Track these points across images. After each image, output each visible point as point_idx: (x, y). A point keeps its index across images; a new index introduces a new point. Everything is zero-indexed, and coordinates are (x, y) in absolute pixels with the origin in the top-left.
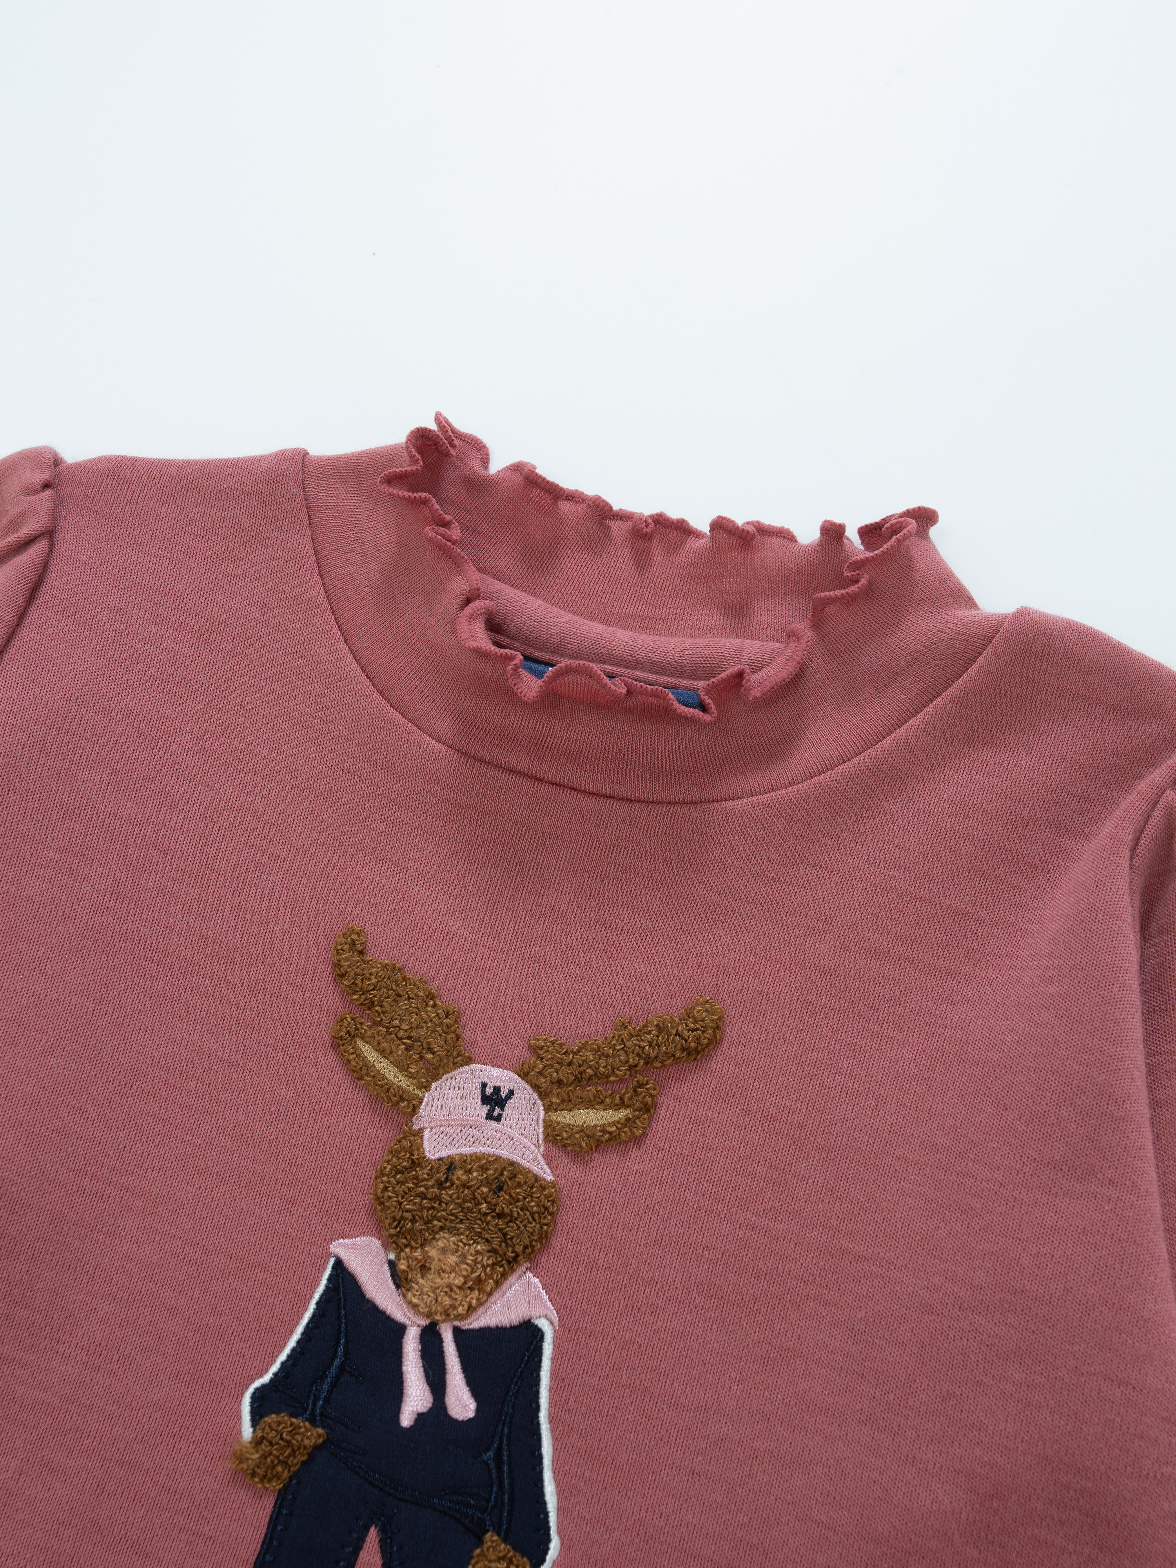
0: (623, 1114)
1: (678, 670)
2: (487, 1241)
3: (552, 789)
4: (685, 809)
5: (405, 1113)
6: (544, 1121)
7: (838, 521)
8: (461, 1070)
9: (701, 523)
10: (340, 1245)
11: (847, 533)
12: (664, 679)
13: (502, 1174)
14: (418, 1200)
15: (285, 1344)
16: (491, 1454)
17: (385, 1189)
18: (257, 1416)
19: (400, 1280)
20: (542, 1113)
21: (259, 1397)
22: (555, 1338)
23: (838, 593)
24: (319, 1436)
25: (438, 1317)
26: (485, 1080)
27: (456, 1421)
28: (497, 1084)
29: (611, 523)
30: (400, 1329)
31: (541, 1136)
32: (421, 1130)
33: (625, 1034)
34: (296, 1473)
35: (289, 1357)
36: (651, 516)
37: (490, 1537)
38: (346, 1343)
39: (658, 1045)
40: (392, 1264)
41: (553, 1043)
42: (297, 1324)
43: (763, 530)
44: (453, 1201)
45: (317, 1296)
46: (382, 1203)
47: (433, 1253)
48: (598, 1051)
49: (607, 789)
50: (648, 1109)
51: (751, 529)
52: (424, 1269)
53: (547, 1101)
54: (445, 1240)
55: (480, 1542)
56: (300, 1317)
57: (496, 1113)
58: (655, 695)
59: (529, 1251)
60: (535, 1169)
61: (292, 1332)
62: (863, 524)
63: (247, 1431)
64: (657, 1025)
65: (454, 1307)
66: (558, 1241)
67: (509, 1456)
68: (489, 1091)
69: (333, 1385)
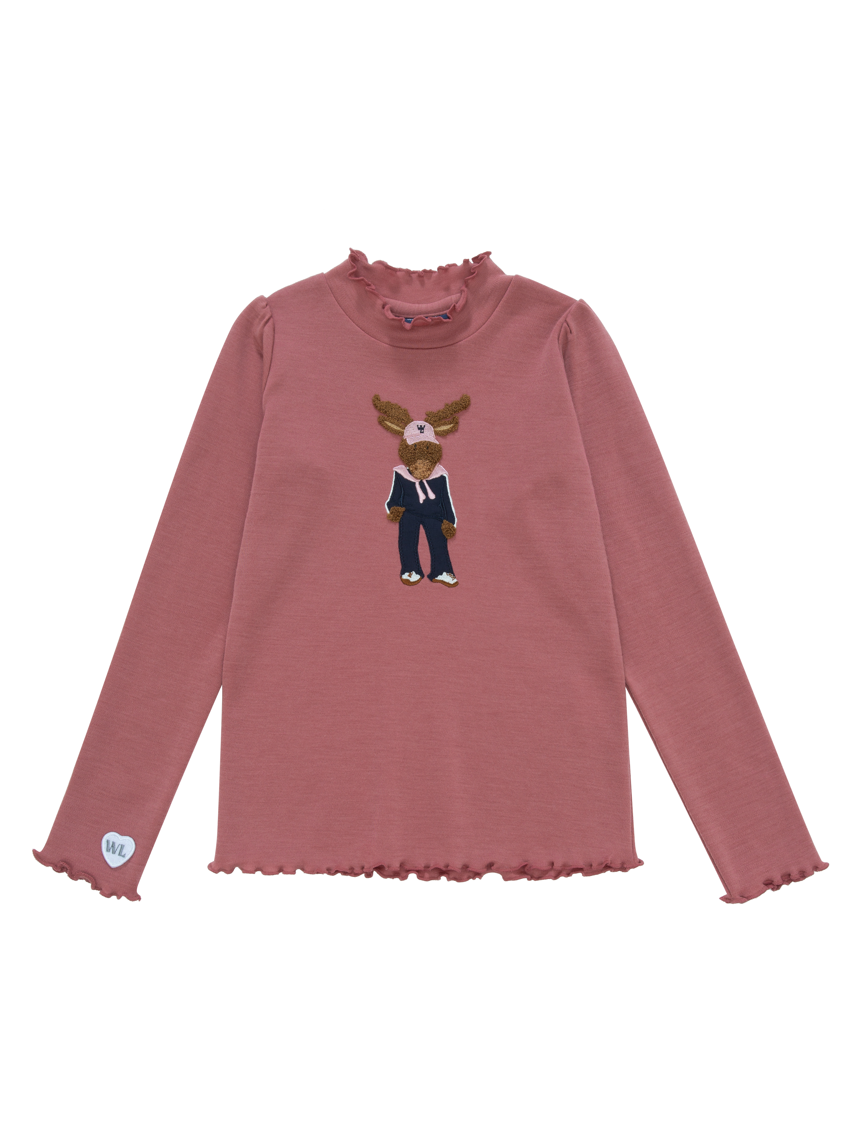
0: (452, 425)
1: (439, 310)
2: (429, 459)
3: (416, 350)
4: (450, 347)
5: (401, 436)
6: (434, 431)
7: (467, 258)
8: (411, 423)
9: (435, 269)
10: (395, 468)
11: (470, 261)
12: (436, 314)
13: (427, 444)
14: (410, 454)
15: (390, 492)
16: (440, 505)
17: (402, 453)
18: (389, 508)
19: (411, 472)
20: (433, 429)
21: (388, 504)
22: (448, 478)
23: (471, 277)
24: (404, 509)
25: (422, 479)
26: (418, 424)
27: (432, 500)
28: (421, 425)
29: (412, 275)
30: (414, 483)
31: (434, 434)
32: (406, 439)
33: (448, 407)
34: (401, 518)
35: (392, 494)
36: (422, 271)
37: (445, 521)
38: (403, 489)
39: (456, 408)
40: (408, 470)
41: (431, 412)
42: (391, 487)
43: (450, 266)
44: (418, 453)
45: (394, 480)
46: (402, 457)
47: (417, 465)
48: (443, 412)
49: (430, 347)
50: (457, 423)
51: (448, 267)
52: (416, 469)
53: (434, 426)
54: (419, 461)
55: (443, 522)
56: (391, 486)
57: (422, 432)
58: (438, 319)
59: (438, 460)
60: (435, 442)
61: (391, 489)
62: (473, 257)
63: (388, 512)
64: (455, 403)
65: (425, 476)
66: (444, 457)
67: (444, 504)
68: (419, 427)
69: (403, 498)
